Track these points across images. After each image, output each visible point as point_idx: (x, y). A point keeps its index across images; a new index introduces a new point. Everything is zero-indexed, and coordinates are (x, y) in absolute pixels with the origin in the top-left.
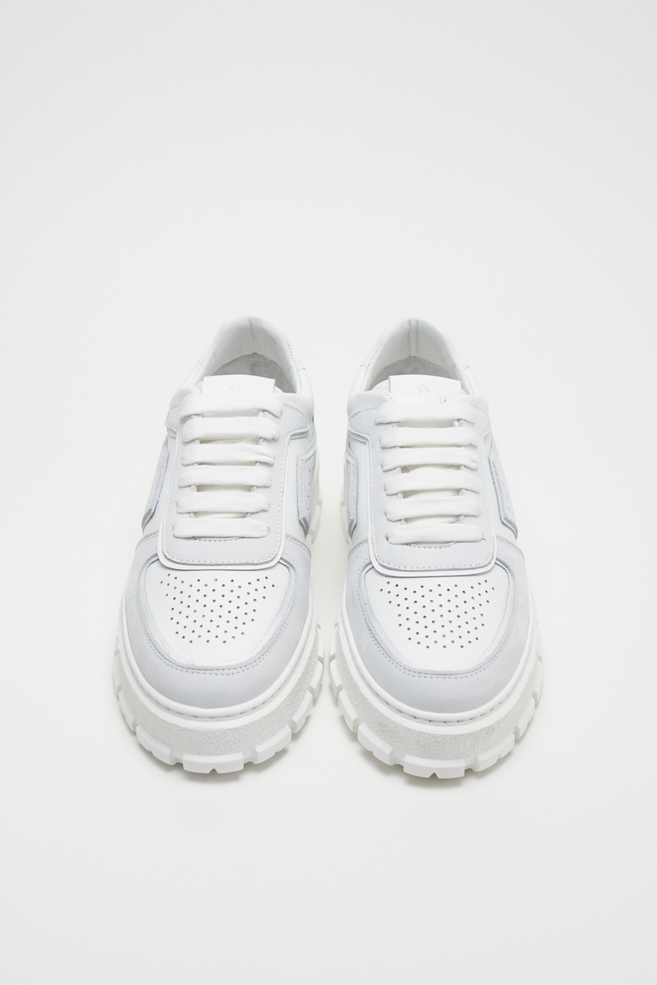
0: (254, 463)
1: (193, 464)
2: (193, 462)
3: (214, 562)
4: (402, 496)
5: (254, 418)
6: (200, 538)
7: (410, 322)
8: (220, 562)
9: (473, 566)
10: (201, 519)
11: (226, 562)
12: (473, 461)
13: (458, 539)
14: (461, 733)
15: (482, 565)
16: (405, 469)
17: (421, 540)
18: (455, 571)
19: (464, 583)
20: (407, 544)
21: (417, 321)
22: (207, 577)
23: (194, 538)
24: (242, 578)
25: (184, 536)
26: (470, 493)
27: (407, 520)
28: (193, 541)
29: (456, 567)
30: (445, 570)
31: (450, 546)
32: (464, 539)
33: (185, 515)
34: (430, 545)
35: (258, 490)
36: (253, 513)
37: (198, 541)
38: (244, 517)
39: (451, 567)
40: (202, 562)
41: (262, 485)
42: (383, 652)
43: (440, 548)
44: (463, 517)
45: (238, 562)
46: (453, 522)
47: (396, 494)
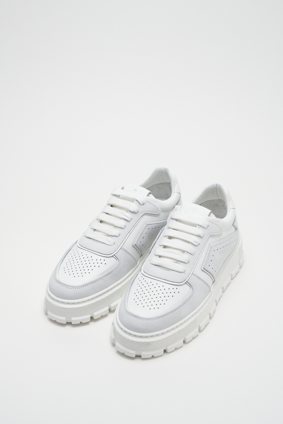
0: (121, 218)
2: (105, 212)
3: (89, 249)
4: (163, 247)
5: (131, 203)
7: (217, 185)
8: (91, 249)
9: (174, 281)
10: (95, 232)
11: (93, 250)
12: (196, 242)
13: (174, 269)
14: (134, 340)
15: (178, 282)
16: (170, 238)
17: (160, 265)
18: (166, 281)
19: (167, 286)
20: (155, 265)
21: (219, 185)
22: (85, 252)
23: (89, 238)
24: (95, 257)
25: (87, 236)
26: (188, 254)
27: (160, 256)
29: (167, 279)
30: (162, 279)
31: (170, 271)
32: (176, 270)
33: (92, 229)
34: (163, 268)
35: (118, 228)
36: (111, 236)
38: (108, 236)
39: (165, 279)
40: (86, 247)
41: (120, 227)
43: (166, 270)
44: (180, 262)
45: (97, 251)
46: (175, 263)
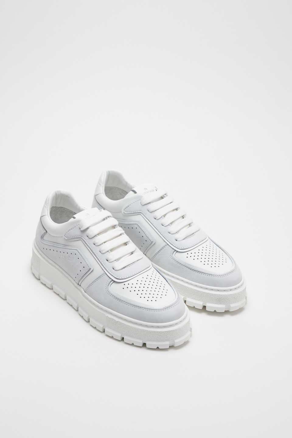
1: (102, 244)
2: (102, 243)
6: (125, 267)
8: (139, 271)
22: (139, 278)
23: (124, 268)
28: (124, 269)
33: (114, 262)
37: (125, 268)
40: (134, 274)
42: (207, 275)
47: (169, 225)
